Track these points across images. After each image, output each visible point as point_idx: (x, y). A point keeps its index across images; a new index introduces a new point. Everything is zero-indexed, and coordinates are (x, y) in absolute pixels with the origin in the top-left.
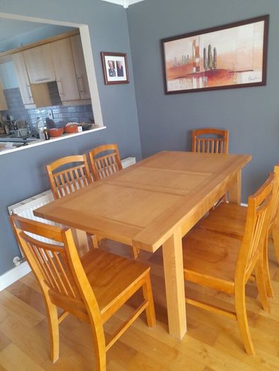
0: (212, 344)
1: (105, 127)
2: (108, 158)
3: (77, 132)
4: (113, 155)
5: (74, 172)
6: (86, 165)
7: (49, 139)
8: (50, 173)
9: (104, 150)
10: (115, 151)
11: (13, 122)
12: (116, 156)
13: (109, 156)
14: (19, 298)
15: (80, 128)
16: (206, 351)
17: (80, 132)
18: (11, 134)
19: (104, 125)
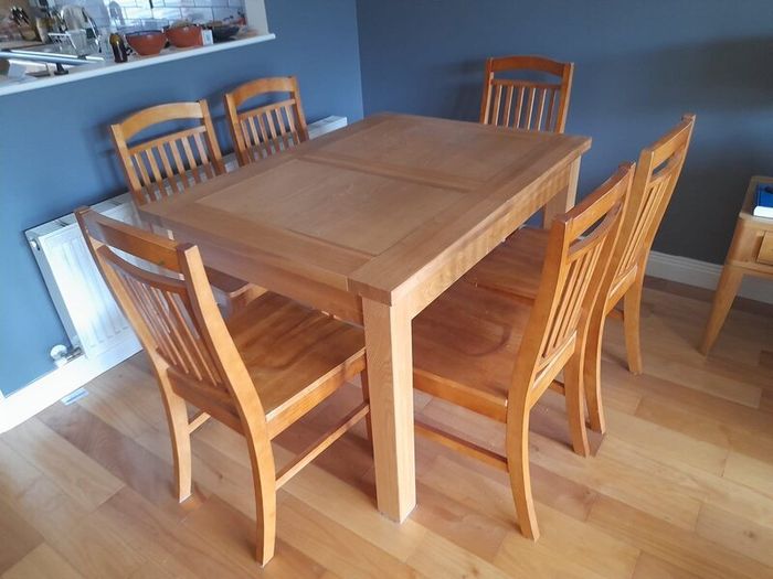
0: (490, 556)
1: (273, 36)
2: (273, 113)
3: (200, 44)
4: (287, 104)
5: (179, 143)
6: (209, 127)
7: (125, 60)
8: (121, 144)
9: (265, 90)
10: (292, 95)
11: (55, 13)
12: (294, 107)
13: (277, 107)
14: (67, 438)
15: (207, 35)
16: (475, 572)
17: (209, 46)
18: (50, 41)
19: (270, 32)
